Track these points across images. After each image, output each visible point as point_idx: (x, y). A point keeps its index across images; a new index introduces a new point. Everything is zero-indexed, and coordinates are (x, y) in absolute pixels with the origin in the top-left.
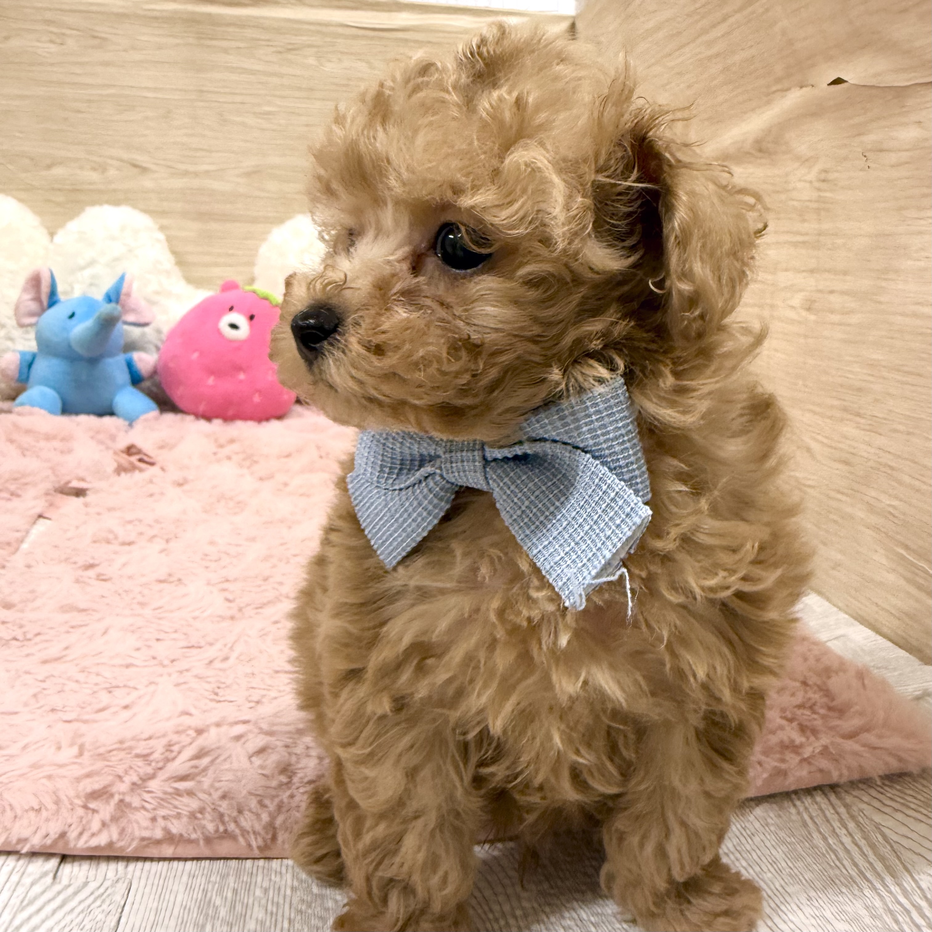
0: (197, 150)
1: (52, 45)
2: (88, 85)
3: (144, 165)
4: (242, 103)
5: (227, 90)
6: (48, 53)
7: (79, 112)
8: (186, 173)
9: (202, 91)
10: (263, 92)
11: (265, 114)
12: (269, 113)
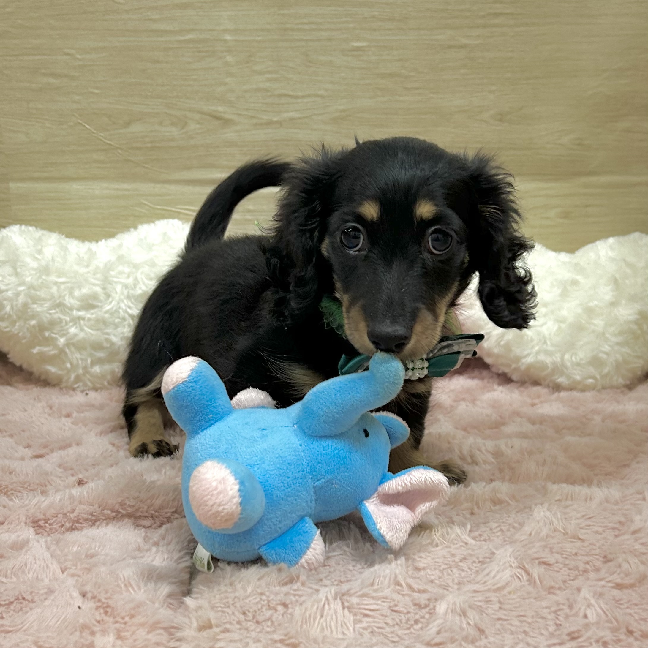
0: (281, 96)
2: (165, 31)
3: (227, 116)
4: (330, 40)
5: (313, 26)
7: (158, 62)
8: (269, 123)
9: (285, 30)
10: (351, 25)
11: (354, 51)
12: (358, 49)
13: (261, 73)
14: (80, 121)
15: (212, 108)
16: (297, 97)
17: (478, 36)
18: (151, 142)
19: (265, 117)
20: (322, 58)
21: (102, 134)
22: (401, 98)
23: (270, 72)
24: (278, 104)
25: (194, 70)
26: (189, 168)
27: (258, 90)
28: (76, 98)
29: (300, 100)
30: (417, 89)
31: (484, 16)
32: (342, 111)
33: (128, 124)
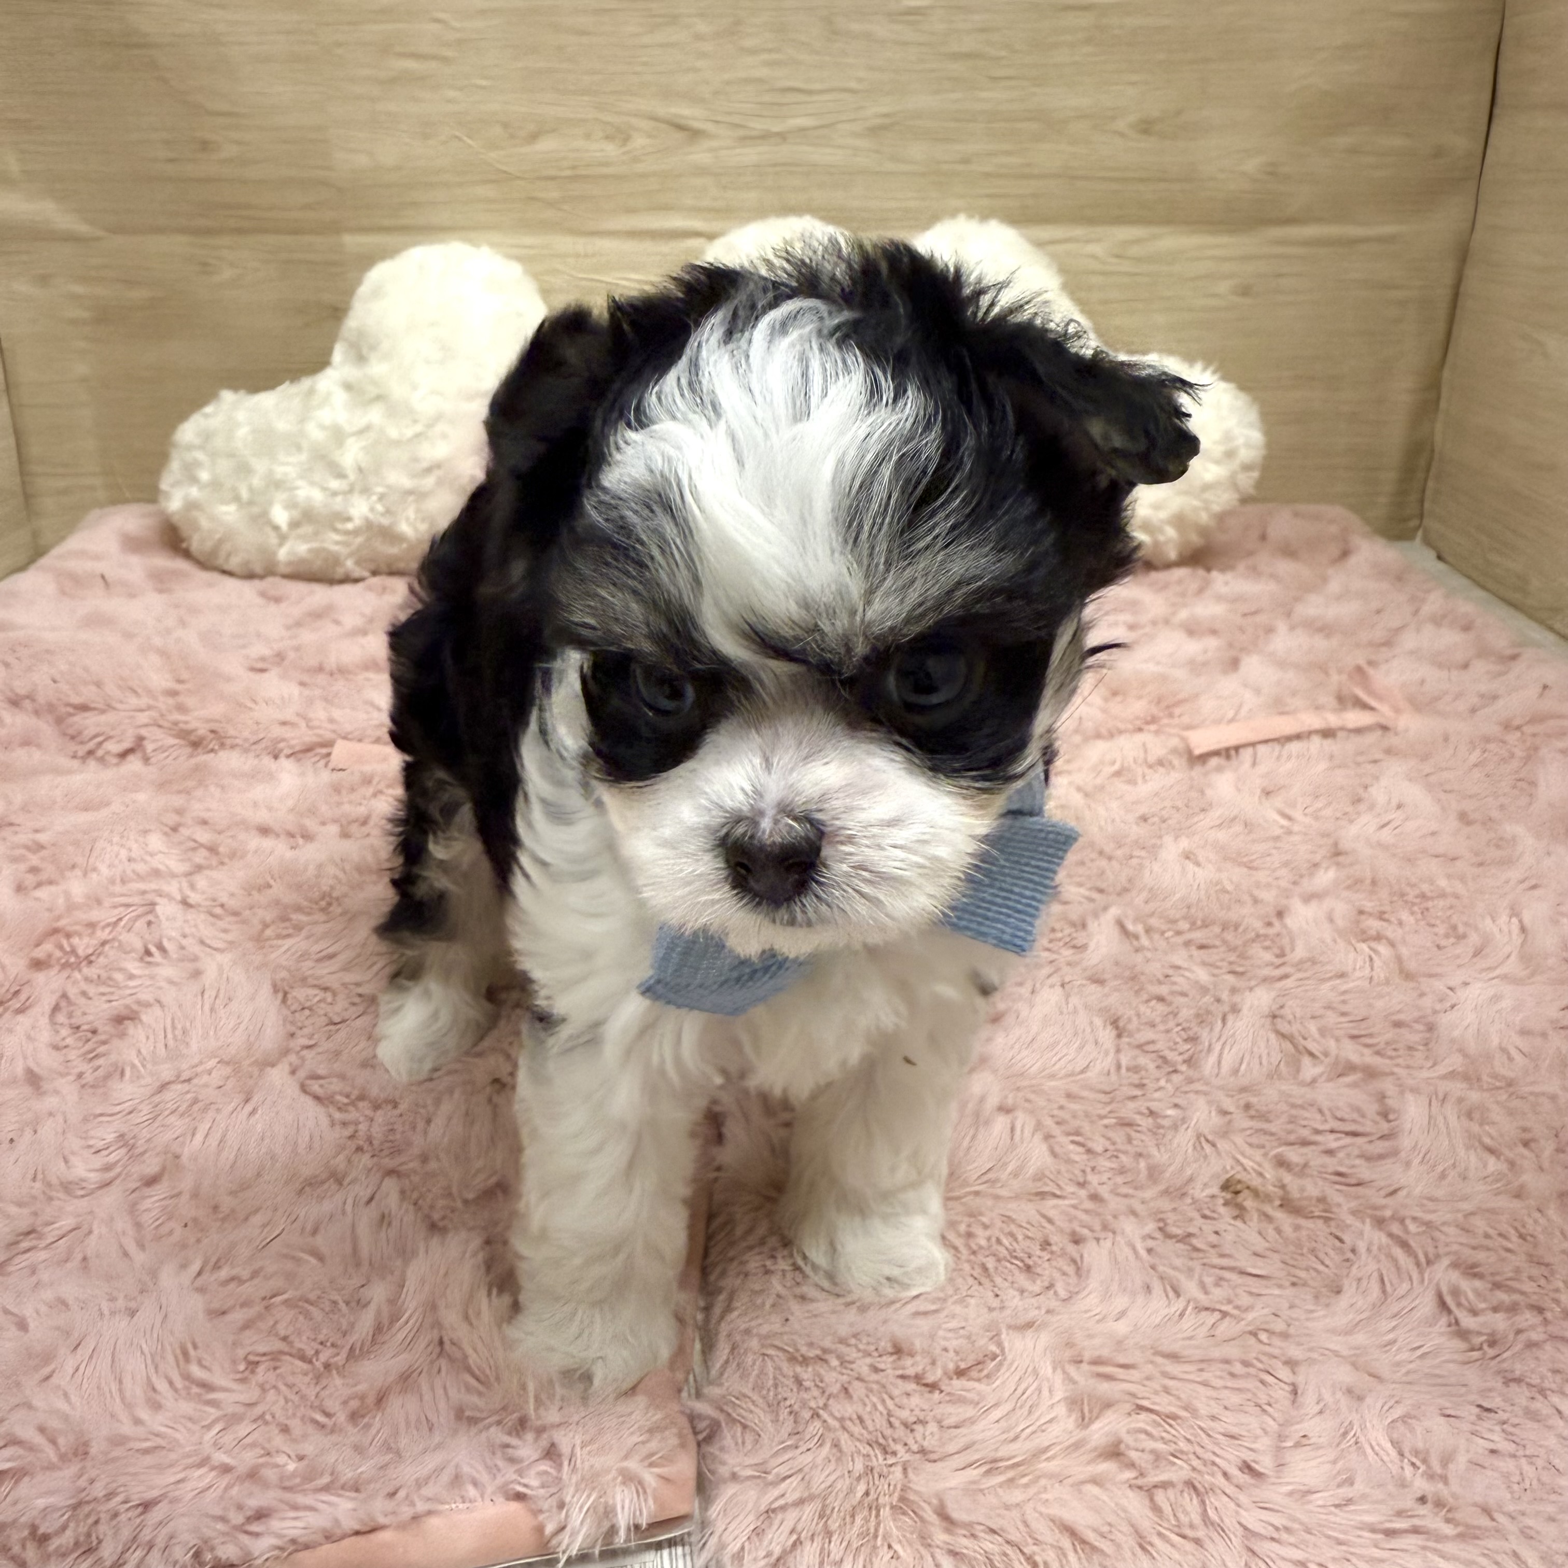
0: (785, 90)
3: (696, 125)
13: (753, 52)
14: (458, 133)
15: (673, 110)
16: (810, 92)
18: (574, 168)
19: (758, 125)
20: (855, 27)
21: (493, 155)
22: (984, 95)
23: (770, 51)
24: (781, 105)
25: (645, 46)
26: (631, 211)
27: (748, 81)
28: (451, 94)
29: (815, 98)
30: (1010, 78)
32: (886, 115)
33: (534, 137)
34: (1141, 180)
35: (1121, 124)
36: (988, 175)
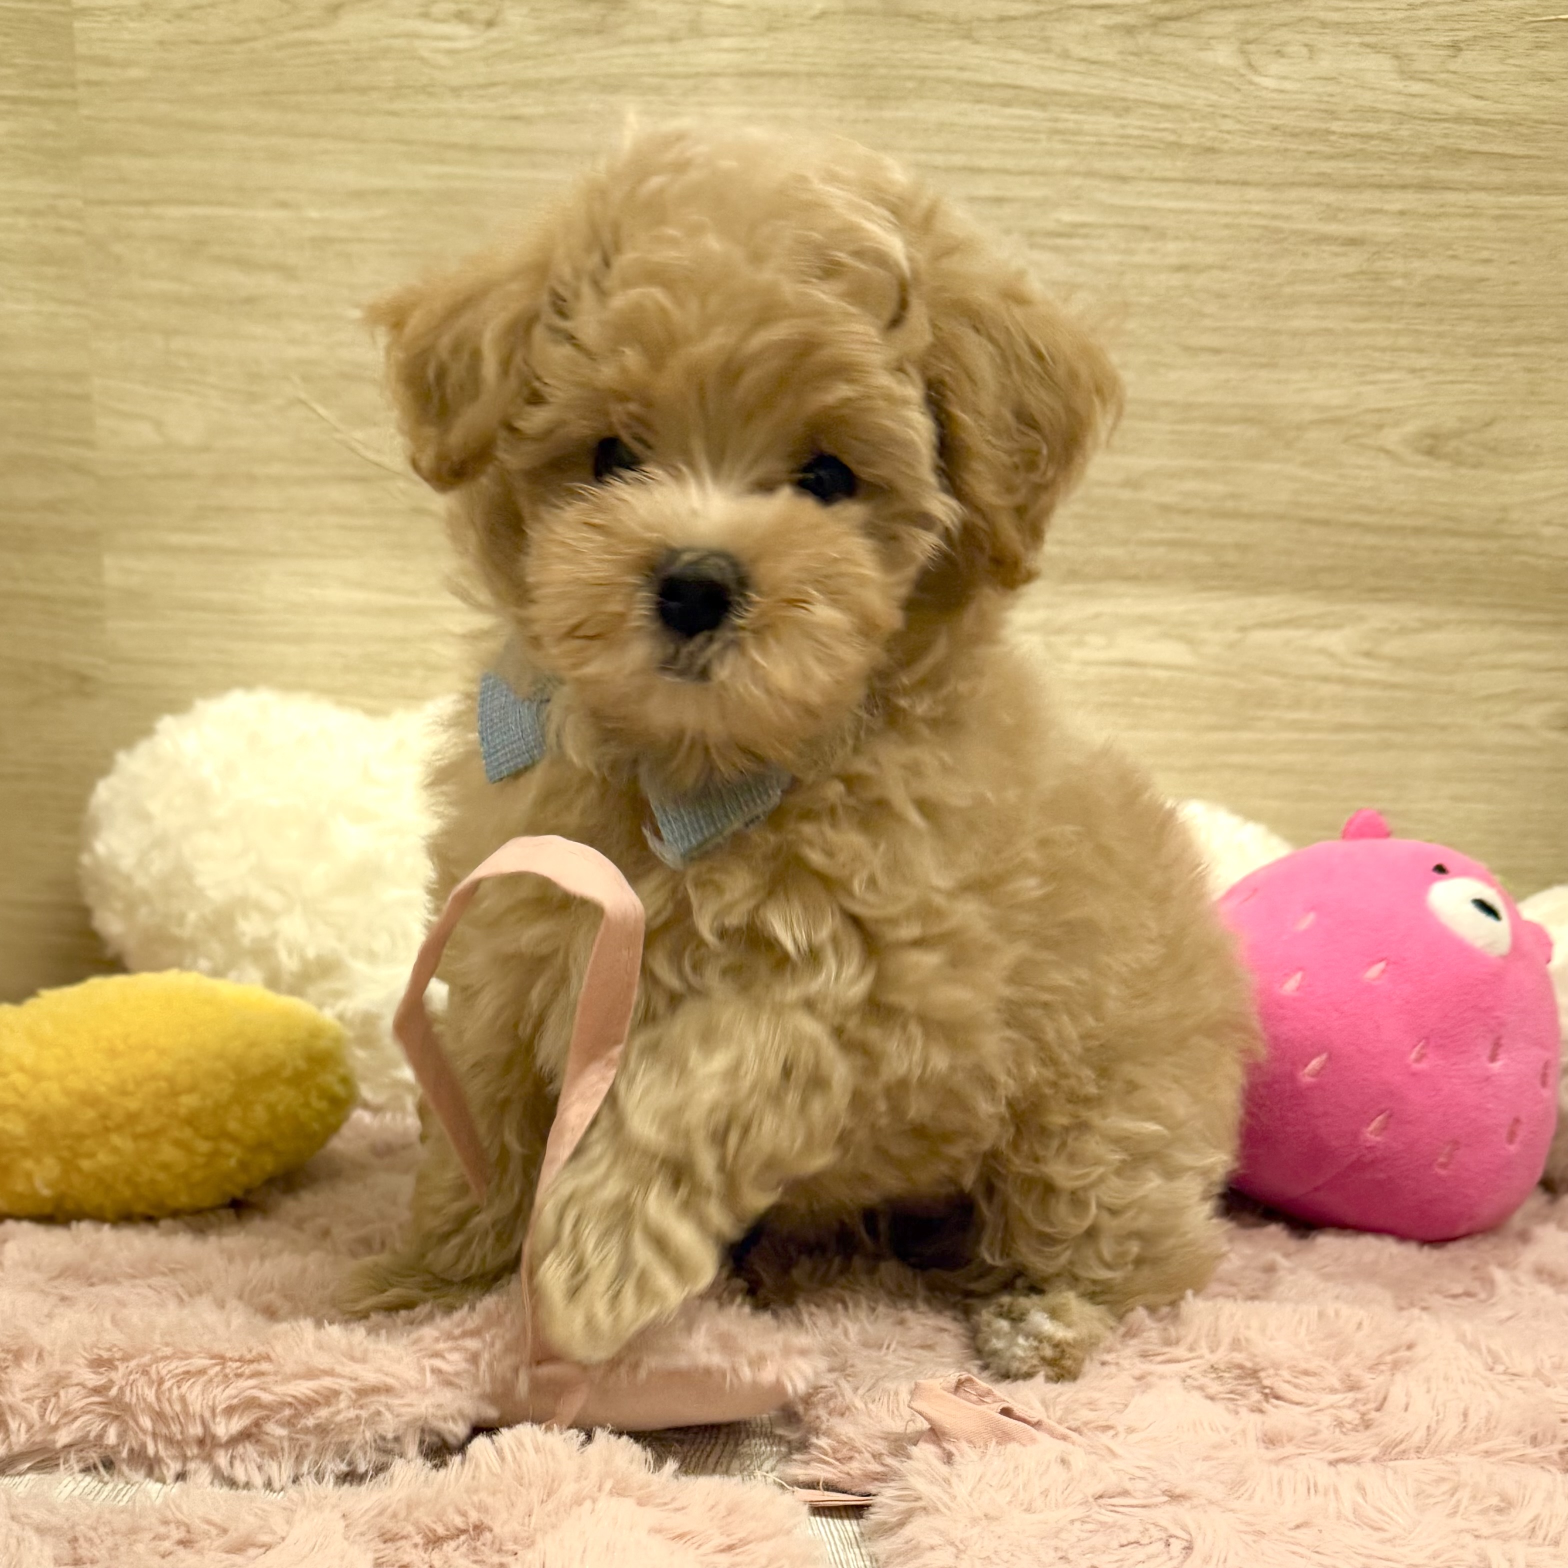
1: (462, 30)
5: (958, 160)
6: (450, 52)
10: (1062, 163)
11: (1060, 235)
12: (1072, 231)
14: (303, 395)
17: (1402, 213)
21: (359, 435)
28: (299, 328)
30: (1216, 351)
31: (1425, 158)
34: (1418, 531)
35: (1391, 438)
36: (1165, 509)
